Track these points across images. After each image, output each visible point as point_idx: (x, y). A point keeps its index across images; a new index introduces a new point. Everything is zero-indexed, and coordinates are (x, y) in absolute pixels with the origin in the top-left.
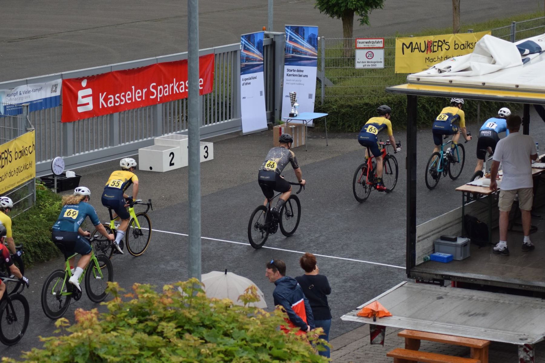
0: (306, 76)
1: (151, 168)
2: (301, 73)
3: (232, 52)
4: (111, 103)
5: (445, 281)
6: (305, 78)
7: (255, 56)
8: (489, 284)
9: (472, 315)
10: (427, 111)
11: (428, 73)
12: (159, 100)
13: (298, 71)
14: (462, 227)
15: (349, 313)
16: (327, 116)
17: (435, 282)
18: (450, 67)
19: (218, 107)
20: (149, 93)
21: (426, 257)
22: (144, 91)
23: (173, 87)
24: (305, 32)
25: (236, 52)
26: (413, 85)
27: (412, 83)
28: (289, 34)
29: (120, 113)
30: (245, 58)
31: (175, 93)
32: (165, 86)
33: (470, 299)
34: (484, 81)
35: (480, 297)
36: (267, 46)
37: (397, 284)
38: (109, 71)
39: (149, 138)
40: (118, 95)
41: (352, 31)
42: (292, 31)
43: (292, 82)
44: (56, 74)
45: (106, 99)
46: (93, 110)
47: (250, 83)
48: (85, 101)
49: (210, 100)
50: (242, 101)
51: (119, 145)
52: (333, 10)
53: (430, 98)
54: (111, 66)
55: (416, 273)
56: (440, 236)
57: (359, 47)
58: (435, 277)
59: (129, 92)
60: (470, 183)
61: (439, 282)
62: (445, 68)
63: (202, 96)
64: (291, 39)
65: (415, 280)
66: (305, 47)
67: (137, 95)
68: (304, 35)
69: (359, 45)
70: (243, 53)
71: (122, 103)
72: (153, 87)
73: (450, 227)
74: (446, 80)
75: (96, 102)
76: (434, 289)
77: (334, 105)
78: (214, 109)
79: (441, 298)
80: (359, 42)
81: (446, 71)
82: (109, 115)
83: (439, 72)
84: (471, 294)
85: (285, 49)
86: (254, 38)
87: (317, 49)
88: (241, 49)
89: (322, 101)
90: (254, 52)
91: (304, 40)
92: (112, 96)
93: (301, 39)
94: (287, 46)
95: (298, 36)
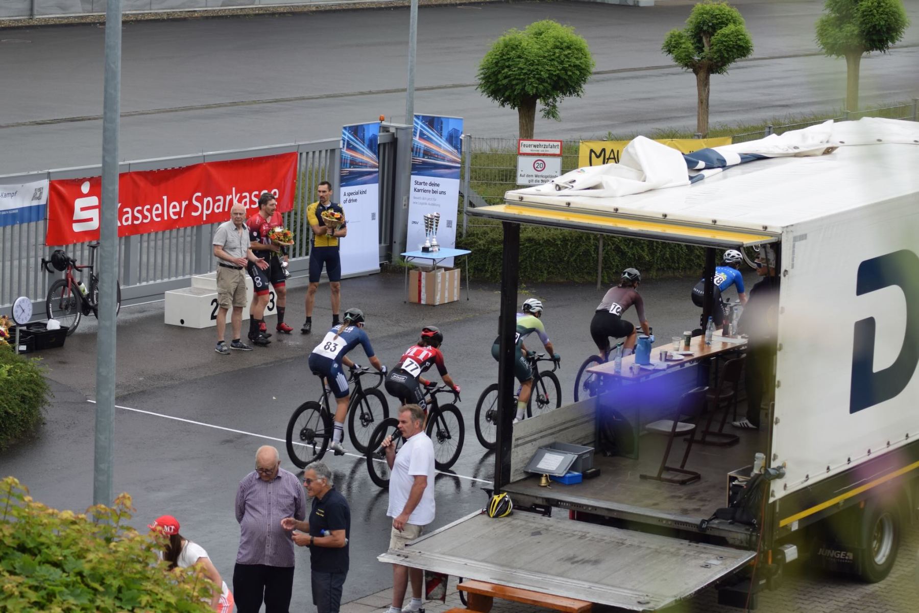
0: (441, 193)
1: (182, 322)
2: (435, 188)
3: (327, 150)
4: (127, 220)
5: (552, 508)
6: (442, 195)
7: (365, 159)
8: (615, 515)
9: (577, 562)
10: (623, 254)
11: (539, 191)
12: (204, 219)
13: (431, 184)
14: (595, 429)
16: (469, 255)
17: (537, 509)
18: (574, 181)
20: (191, 207)
22: (184, 204)
24: (444, 126)
25: (333, 151)
26: (512, 206)
28: (419, 127)
29: (142, 235)
30: (349, 162)
32: (217, 198)
33: (581, 537)
34: (616, 206)
35: (598, 534)
36: (384, 144)
38: (125, 170)
39: (187, 277)
40: (139, 208)
42: (424, 123)
43: (421, 201)
44: (40, 172)
45: (120, 214)
47: (356, 200)
48: (86, 215)
51: (138, 285)
52: (504, 94)
54: (129, 164)
57: (524, 152)
58: (537, 502)
59: (159, 205)
61: (543, 510)
62: (566, 183)
64: (422, 136)
67: (171, 211)
68: (441, 130)
70: (346, 154)
71: (145, 221)
72: (198, 199)
73: (572, 427)
74: (561, 201)
76: (532, 520)
77: (480, 239)
79: (539, 533)
80: (524, 145)
81: (566, 188)
82: (123, 238)
83: (558, 188)
84: (584, 530)
85: (412, 150)
86: (364, 131)
87: (461, 153)
88: (341, 146)
89: (464, 232)
90: (363, 152)
91: (441, 138)
92: (129, 210)
93: (437, 136)
94: (415, 146)
95: (432, 130)
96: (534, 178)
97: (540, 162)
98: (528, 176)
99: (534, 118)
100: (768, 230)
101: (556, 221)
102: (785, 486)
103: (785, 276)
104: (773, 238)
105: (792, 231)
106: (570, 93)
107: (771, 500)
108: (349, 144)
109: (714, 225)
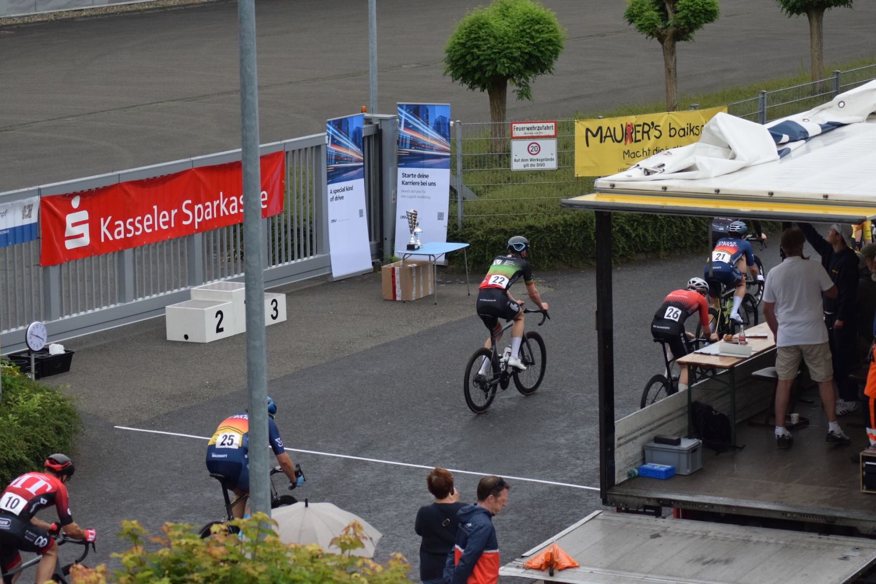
0: (431, 184)
1: (186, 337)
2: (424, 180)
3: (312, 148)
4: (119, 233)
5: (664, 508)
6: (432, 187)
7: (350, 153)
8: (734, 512)
9: (708, 562)
10: (628, 236)
11: (628, 176)
12: (196, 227)
13: (420, 176)
14: (689, 422)
15: (509, 564)
16: (467, 248)
17: (647, 510)
18: (663, 165)
19: (292, 236)
20: (181, 216)
21: (631, 471)
22: (174, 212)
23: (218, 206)
24: (430, 113)
25: (318, 147)
26: (605, 195)
27: (602, 191)
28: (403, 117)
29: (135, 248)
30: (333, 157)
31: (222, 215)
32: (206, 204)
33: (703, 537)
34: (717, 186)
35: (719, 534)
36: (369, 137)
37: (586, 515)
38: (115, 182)
39: (183, 289)
40: (131, 220)
41: (504, 111)
42: (408, 112)
43: (409, 194)
44: (30, 189)
45: (111, 228)
46: (90, 244)
47: (342, 198)
48: (77, 230)
49: (279, 225)
50: (331, 226)
51: (134, 301)
52: (474, 77)
53: (632, 216)
54: (119, 175)
55: (617, 498)
56: (653, 437)
57: (517, 135)
58: (647, 503)
59: (149, 216)
60: (699, 351)
61: (653, 511)
62: (653, 168)
63: (266, 219)
64: (407, 125)
65: (615, 508)
66: (430, 137)
67: (161, 220)
68: (427, 118)
69: (516, 133)
70: (331, 149)
71: (137, 233)
72: (187, 207)
73: (668, 421)
74: (657, 185)
75: (95, 232)
76: (645, 522)
77: (478, 230)
78: (286, 240)
80: (517, 128)
81: (656, 172)
82: (117, 252)
83: (646, 173)
85: (398, 142)
86: (348, 124)
87: (450, 141)
88: (327, 142)
89: (460, 223)
90: (348, 147)
91: (428, 127)
92: (121, 222)
93: (423, 125)
94: (401, 137)
95: (418, 119)
96: (530, 163)
97: (534, 145)
98: (523, 160)
99: (505, 100)
101: (659, 208)
109: (826, 201)
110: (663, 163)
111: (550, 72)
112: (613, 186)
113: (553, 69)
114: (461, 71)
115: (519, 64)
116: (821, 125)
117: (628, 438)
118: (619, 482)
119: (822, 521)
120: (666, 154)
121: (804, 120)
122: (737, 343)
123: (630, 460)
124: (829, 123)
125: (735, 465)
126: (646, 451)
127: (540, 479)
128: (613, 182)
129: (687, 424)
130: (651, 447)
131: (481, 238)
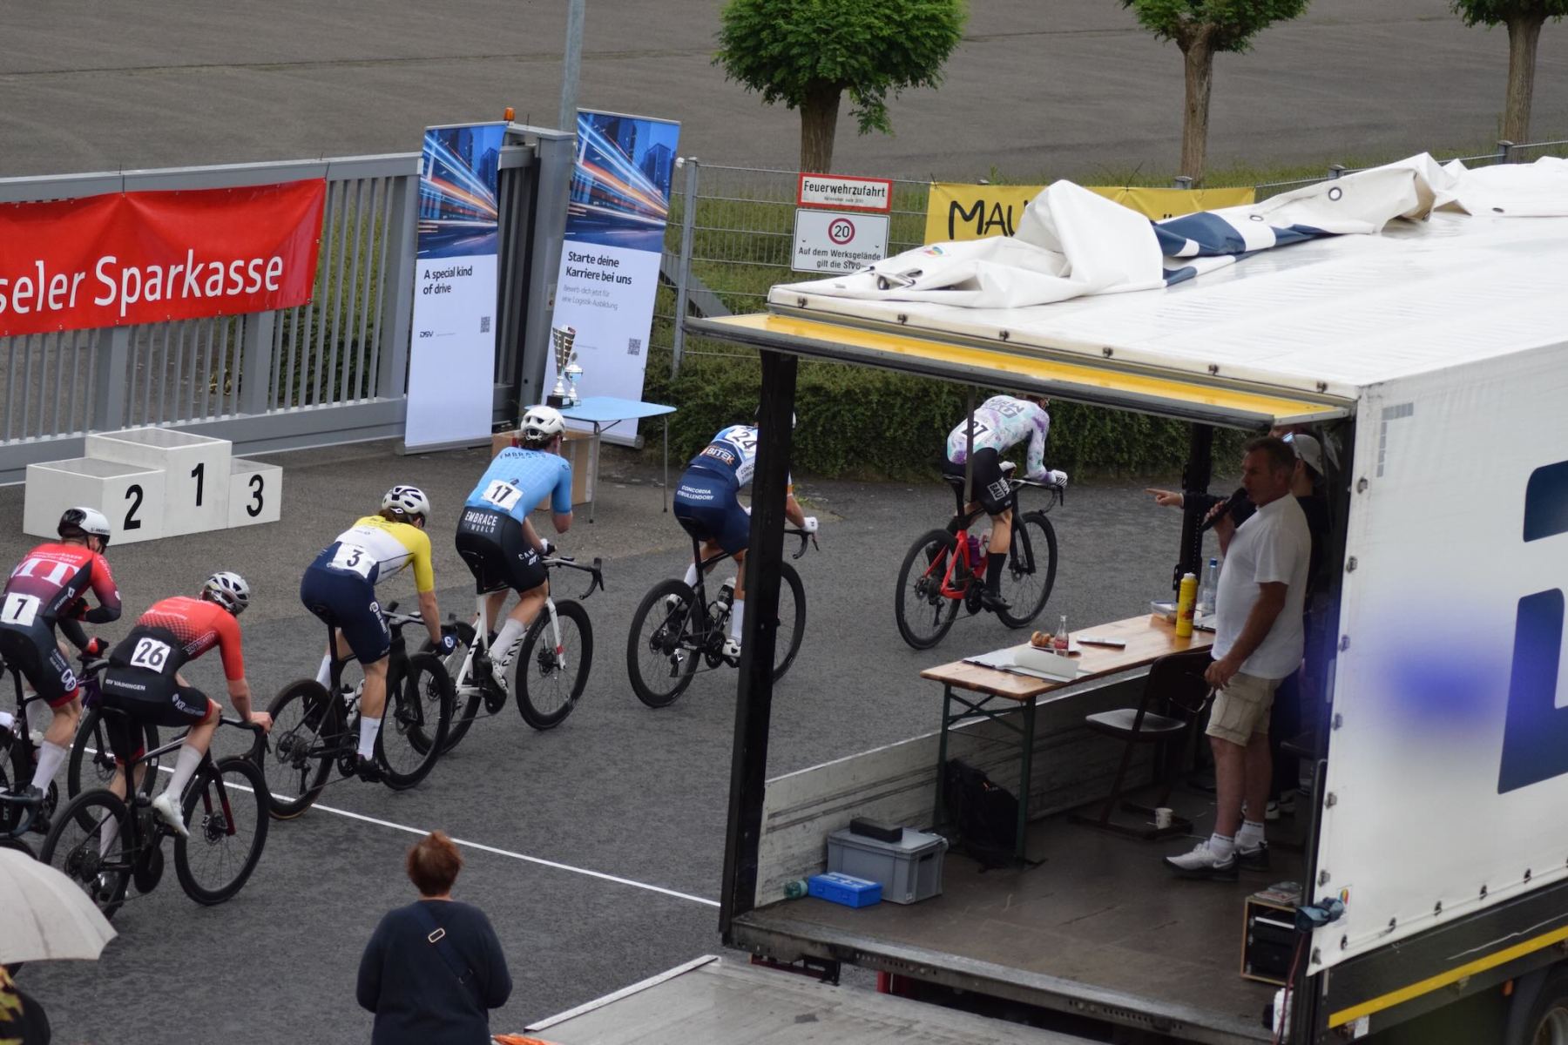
0: (622, 280)
2: (609, 270)
3: (388, 179)
6: (623, 285)
7: (472, 200)
8: (976, 987)
12: (123, 313)
13: (602, 261)
14: (937, 797)
17: (810, 967)
18: (919, 273)
20: (92, 288)
21: (793, 883)
22: (78, 278)
23: (180, 278)
24: (638, 137)
25: (401, 180)
26: (781, 318)
28: (586, 138)
30: (438, 205)
31: (185, 294)
32: (150, 269)
33: (901, 1031)
34: (1005, 326)
35: (936, 1028)
36: (512, 171)
37: (686, 961)
39: (75, 435)
41: (829, 153)
42: (596, 130)
43: (580, 296)
47: (448, 289)
50: (418, 344)
52: (772, 75)
55: (752, 934)
56: (848, 822)
57: (810, 201)
58: (811, 951)
59: (25, 280)
60: (973, 659)
61: (822, 969)
62: (898, 276)
63: (272, 313)
64: (591, 156)
65: (749, 956)
66: (632, 185)
67: (53, 292)
68: (632, 146)
69: (809, 196)
70: (431, 188)
72: (107, 269)
73: (890, 793)
74: (892, 312)
76: (796, 989)
77: (708, 382)
79: (810, 1018)
80: (811, 186)
81: (901, 285)
83: (882, 285)
84: (910, 1016)
85: (571, 188)
86: (471, 141)
87: (670, 196)
88: (420, 171)
89: (675, 366)
90: (469, 187)
91: (630, 163)
93: (621, 159)
94: (576, 178)
95: (614, 146)
96: (830, 259)
97: (843, 224)
98: (817, 252)
99: (833, 129)
100: (1329, 391)
101: (874, 354)
102: (1344, 941)
103: (1360, 491)
104: (1339, 409)
105: (1379, 396)
106: (915, 81)
107: (1313, 969)
108: (438, 168)
109: (1213, 378)
110: (919, 268)
111: (932, 84)
112: (803, 302)
113: (939, 79)
114: (748, 61)
115: (864, 59)
116: (1275, 230)
117: (794, 816)
118: (764, 903)
119: (1145, 1025)
120: (929, 252)
121: (1252, 217)
122: (1052, 652)
123: (795, 862)
124: (1295, 228)
125: (1010, 896)
126: (830, 847)
127: (670, 888)
128: (804, 295)
129: (933, 803)
130: (840, 840)
131: (712, 400)
